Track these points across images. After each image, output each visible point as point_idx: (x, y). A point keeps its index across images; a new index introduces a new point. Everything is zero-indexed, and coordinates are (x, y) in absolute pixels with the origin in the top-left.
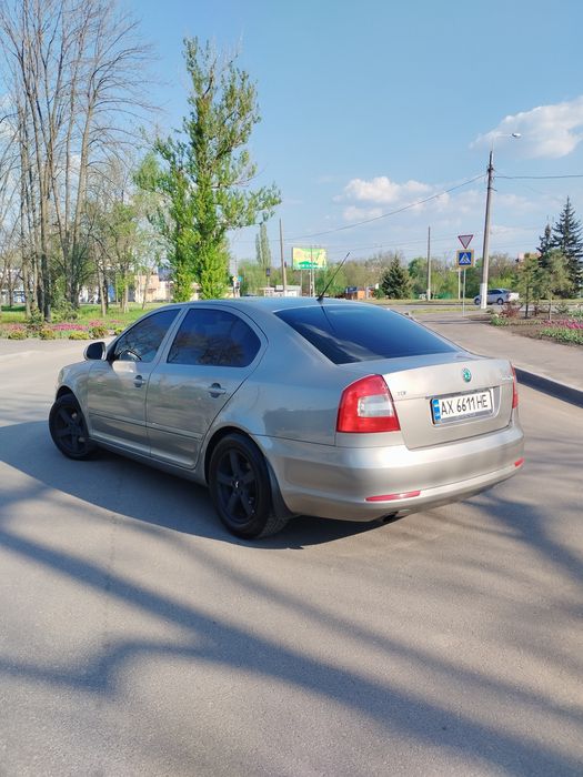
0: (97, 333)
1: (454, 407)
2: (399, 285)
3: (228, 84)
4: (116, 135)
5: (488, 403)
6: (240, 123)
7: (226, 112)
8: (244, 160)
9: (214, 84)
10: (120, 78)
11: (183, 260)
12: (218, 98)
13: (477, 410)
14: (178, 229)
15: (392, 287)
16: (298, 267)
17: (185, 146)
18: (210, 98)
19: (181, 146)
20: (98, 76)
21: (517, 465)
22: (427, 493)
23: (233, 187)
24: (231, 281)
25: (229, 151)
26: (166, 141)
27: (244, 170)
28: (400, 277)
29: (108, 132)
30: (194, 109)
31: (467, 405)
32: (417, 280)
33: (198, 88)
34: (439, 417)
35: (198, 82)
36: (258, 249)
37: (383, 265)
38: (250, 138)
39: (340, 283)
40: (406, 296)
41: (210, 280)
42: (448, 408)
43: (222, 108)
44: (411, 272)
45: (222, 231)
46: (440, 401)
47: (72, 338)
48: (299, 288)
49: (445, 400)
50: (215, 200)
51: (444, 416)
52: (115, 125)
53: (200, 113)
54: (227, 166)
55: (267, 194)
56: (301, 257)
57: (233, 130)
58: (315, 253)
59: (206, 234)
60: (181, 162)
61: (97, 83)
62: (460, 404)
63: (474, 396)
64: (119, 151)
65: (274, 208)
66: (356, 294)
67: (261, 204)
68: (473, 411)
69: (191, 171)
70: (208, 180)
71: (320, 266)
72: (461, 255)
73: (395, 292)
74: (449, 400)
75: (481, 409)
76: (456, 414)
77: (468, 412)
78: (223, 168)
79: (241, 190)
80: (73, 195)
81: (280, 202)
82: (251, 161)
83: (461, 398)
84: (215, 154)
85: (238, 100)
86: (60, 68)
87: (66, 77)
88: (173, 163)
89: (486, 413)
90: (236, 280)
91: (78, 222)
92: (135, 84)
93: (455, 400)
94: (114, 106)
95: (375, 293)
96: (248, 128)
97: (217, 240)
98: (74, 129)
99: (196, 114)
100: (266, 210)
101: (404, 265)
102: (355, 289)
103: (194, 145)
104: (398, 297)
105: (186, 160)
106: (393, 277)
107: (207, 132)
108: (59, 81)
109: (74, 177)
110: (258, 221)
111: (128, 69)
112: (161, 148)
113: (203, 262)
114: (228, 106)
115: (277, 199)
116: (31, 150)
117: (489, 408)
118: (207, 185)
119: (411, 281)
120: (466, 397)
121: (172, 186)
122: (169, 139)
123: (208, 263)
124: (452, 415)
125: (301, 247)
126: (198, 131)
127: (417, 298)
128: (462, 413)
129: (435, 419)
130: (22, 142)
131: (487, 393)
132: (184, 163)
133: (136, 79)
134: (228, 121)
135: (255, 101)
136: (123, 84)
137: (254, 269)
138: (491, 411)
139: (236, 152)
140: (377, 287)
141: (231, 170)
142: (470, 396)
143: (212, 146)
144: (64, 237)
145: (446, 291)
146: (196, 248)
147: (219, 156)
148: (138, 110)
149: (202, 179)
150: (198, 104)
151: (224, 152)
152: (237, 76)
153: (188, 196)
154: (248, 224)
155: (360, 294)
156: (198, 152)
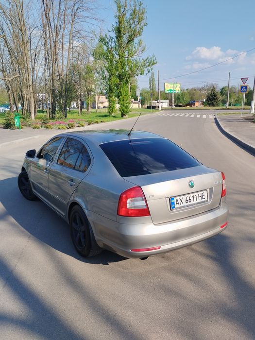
0: (70, 126)
1: (184, 201)
2: (215, 100)
3: (133, 8)
4: (84, 33)
5: (205, 197)
6: (138, 26)
7: (131, 21)
8: (140, 44)
9: (127, 8)
10: (86, 7)
11: (112, 91)
12: (128, 15)
13: (198, 201)
14: (110, 76)
15: (211, 101)
16: (167, 92)
17: (113, 38)
18: (125, 15)
19: (111, 38)
20: (76, 6)
21: (221, 227)
22: (165, 247)
23: (135, 57)
24: (136, 99)
25: (133, 40)
26: (104, 36)
27: (140, 49)
28: (215, 96)
29: (80, 32)
30: (117, 20)
31: (192, 199)
32: (224, 97)
33: (119, 11)
34: (174, 207)
35: (119, 7)
36: (150, 83)
37: (208, 90)
38: (143, 33)
39: (187, 99)
40: (218, 105)
41: (123, 100)
42: (180, 201)
43: (130, 20)
44: (222, 93)
45: (129, 77)
46: (175, 199)
47: (59, 129)
48: (168, 101)
49: (178, 198)
50: (126, 63)
51: (178, 206)
52: (83, 29)
53: (120, 22)
54: (132, 47)
55: (150, 60)
56: (168, 88)
57: (135, 30)
58: (175, 85)
59: (122, 79)
60: (111, 46)
61: (76, 9)
62: (188, 199)
63: (197, 194)
64: (85, 41)
65: (153, 66)
66: (195, 104)
67: (147, 65)
68: (195, 202)
69: (116, 50)
70: (123, 54)
71: (177, 91)
72: (242, 87)
73: (212, 103)
74: (181, 197)
75: (201, 200)
76: (185, 204)
77: (192, 202)
78: (130, 48)
79: (138, 58)
80: (65, 61)
81: (156, 63)
82: (143, 45)
83: (189, 196)
84: (126, 41)
85: (137, 15)
86: (60, 3)
87: (63, 7)
88: (107, 47)
89: (204, 202)
90: (139, 98)
91: (68, 74)
92: (92, 9)
93: (184, 197)
94: (83, 20)
95: (203, 103)
96: (142, 28)
97: (127, 82)
98: (66, 31)
99: (118, 23)
100: (149, 68)
101: (218, 90)
102: (194, 101)
103: (117, 38)
104: (214, 105)
105: (113, 45)
106: (212, 96)
107: (122, 32)
108: (59, 10)
109: (65, 54)
110: (145, 72)
111: (89, 3)
112: (102, 40)
113: (121, 92)
114: (133, 18)
115: (155, 62)
116: (48, 42)
117: (206, 199)
118: (122, 57)
119: (221, 98)
120: (192, 195)
121: (107, 57)
122: (106, 35)
123: (122, 92)
124: (182, 205)
125: (169, 83)
126: (119, 31)
127: (223, 106)
128: (189, 203)
129: (172, 208)
130: (44, 39)
131: (205, 192)
132: (112, 46)
133: (93, 7)
134: (133, 26)
135: (145, 15)
136: (86, 10)
137: (148, 93)
138: (207, 201)
139: (136, 40)
140: (204, 100)
141: (134, 49)
142: (194, 194)
143: (125, 38)
144: (61, 80)
145: (238, 102)
146: (117, 86)
147: (128, 42)
148: (94, 21)
149: (120, 54)
150: (119, 18)
151: (130, 40)
152: (137, 4)
153: (114, 62)
154: (141, 74)
155: (197, 104)
156: (119, 41)
